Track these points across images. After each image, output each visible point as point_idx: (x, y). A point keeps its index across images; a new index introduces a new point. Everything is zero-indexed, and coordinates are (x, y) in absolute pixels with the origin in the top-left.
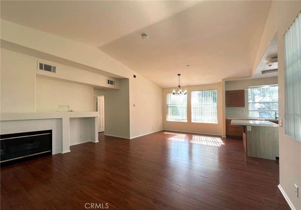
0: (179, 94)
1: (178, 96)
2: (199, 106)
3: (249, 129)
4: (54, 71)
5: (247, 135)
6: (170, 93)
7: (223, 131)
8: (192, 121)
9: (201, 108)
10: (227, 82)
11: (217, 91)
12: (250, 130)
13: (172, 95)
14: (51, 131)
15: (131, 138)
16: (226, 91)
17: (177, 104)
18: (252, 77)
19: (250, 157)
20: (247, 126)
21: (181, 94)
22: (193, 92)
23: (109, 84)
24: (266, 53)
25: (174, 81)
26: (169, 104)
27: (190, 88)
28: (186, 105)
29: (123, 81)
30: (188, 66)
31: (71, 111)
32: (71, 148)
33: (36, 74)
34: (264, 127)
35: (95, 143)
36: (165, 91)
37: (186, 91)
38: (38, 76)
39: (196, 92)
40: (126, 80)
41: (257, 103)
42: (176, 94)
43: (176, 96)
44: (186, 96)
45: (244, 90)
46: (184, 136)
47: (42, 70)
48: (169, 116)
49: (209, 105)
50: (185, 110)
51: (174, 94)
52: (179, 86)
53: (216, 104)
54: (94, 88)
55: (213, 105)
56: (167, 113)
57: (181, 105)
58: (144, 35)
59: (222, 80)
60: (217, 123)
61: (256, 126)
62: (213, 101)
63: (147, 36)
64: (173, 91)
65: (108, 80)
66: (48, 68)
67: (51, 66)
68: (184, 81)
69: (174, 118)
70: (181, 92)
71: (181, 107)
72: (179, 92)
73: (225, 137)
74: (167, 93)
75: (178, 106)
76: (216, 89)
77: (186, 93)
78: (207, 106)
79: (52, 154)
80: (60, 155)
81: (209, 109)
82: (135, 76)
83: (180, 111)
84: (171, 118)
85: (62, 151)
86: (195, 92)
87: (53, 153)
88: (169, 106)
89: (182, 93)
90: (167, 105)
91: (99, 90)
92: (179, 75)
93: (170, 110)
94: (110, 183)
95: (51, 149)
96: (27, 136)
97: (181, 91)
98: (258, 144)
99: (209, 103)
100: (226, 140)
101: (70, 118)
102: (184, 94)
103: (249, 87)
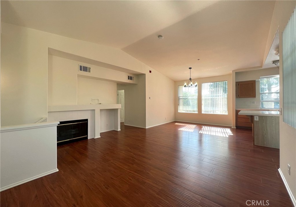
0: (190, 86)
1: (190, 88)
2: (209, 98)
3: (256, 119)
4: (89, 71)
5: (255, 125)
6: (182, 85)
7: (232, 122)
8: (203, 112)
9: (212, 100)
10: (237, 74)
11: (228, 82)
12: (258, 120)
13: (184, 88)
14: (87, 120)
15: (147, 128)
16: (236, 83)
17: (188, 96)
18: (263, 68)
19: (257, 146)
20: (254, 116)
21: (192, 87)
22: (204, 84)
23: (129, 80)
24: (273, 45)
25: (186, 74)
26: (181, 96)
27: (201, 81)
28: (197, 97)
29: (141, 77)
30: (199, 60)
31: (100, 104)
32: (101, 134)
33: (78, 75)
34: (272, 117)
35: (117, 131)
36: (177, 84)
37: (196, 84)
38: (79, 76)
39: (208, 83)
40: (143, 75)
41: (274, 94)
42: (188, 87)
43: (187, 88)
44: (197, 88)
45: (255, 81)
46: (194, 126)
47: (81, 71)
48: (181, 107)
49: (219, 96)
50: (196, 102)
51: (185, 86)
52: (190, 79)
54: (117, 83)
55: (223, 96)
56: (178, 105)
57: (192, 97)
58: (160, 36)
59: (233, 71)
60: (227, 114)
61: (263, 116)
62: (224, 92)
63: (162, 37)
64: (184, 84)
65: (129, 76)
66: (85, 69)
67: (87, 67)
68: (195, 74)
69: (185, 109)
70: (191, 85)
71: (192, 99)
72: (190, 85)
73: (235, 128)
74: (178, 86)
75: (189, 98)
76: (227, 81)
77: (197, 85)
78: (218, 97)
79: (87, 138)
80: (93, 140)
81: (219, 100)
82: (150, 72)
83: (191, 103)
84: (182, 109)
85: (95, 136)
86: (205, 84)
87: (89, 138)
88: (181, 98)
89: (193, 85)
90: (179, 97)
91: (120, 85)
92: (190, 68)
93: (181, 102)
94: (134, 160)
95: (87, 135)
96: (72, 124)
97: (191, 83)
98: (265, 134)
99: (219, 94)
100: (236, 131)
101: (100, 110)
102: (195, 86)
103: (260, 77)
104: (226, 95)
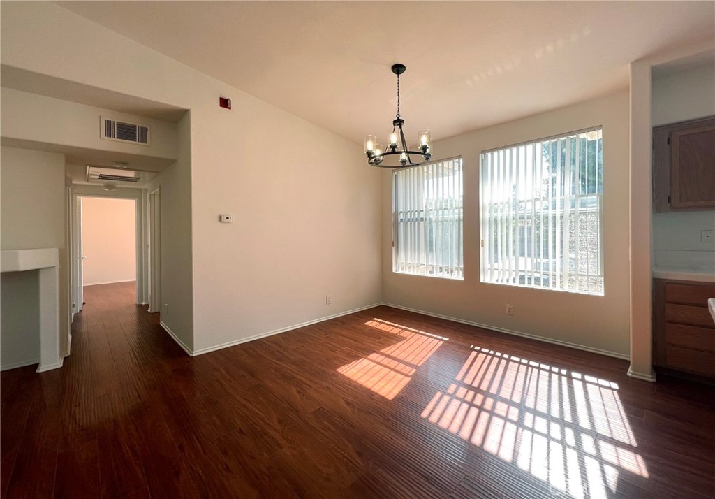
8: (486, 278)
11: (604, 136)
16: (657, 130)
17: (428, 207)
22: (490, 154)
23: (114, 139)
26: (401, 210)
52: (398, 122)
53: (594, 202)
57: (440, 212)
62: (583, 186)
65: (109, 124)
73: (649, 378)
76: (599, 127)
86: (496, 152)
88: (401, 216)
90: (395, 214)
92: (398, 69)
104: (595, 198)
